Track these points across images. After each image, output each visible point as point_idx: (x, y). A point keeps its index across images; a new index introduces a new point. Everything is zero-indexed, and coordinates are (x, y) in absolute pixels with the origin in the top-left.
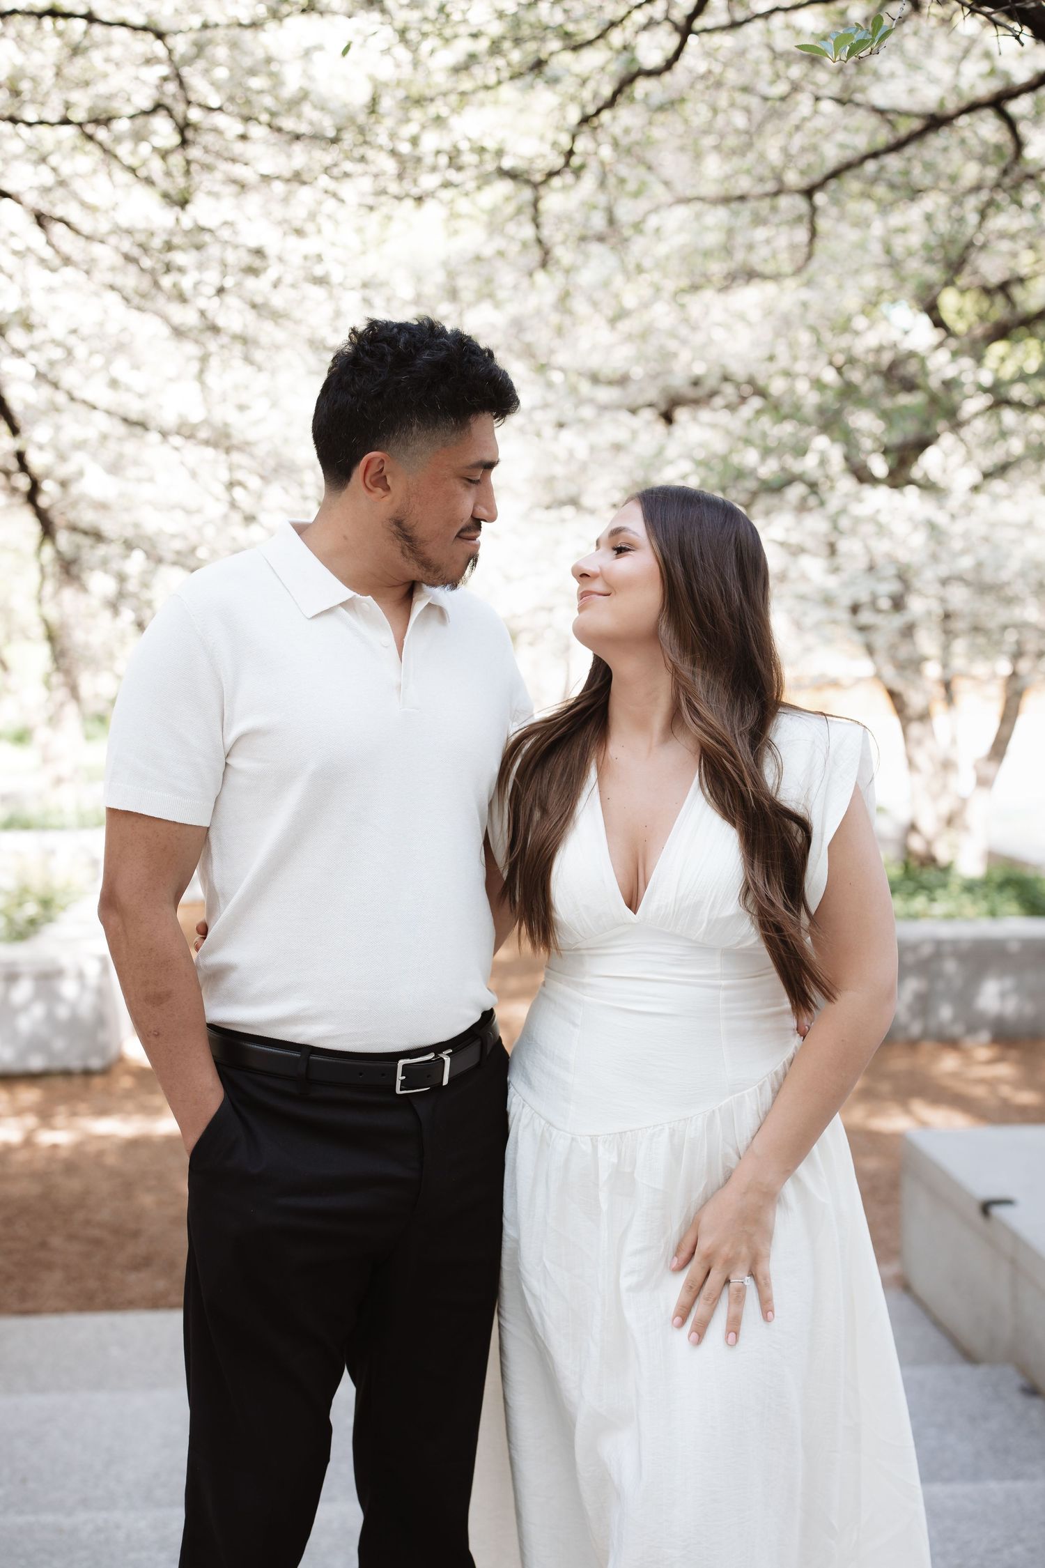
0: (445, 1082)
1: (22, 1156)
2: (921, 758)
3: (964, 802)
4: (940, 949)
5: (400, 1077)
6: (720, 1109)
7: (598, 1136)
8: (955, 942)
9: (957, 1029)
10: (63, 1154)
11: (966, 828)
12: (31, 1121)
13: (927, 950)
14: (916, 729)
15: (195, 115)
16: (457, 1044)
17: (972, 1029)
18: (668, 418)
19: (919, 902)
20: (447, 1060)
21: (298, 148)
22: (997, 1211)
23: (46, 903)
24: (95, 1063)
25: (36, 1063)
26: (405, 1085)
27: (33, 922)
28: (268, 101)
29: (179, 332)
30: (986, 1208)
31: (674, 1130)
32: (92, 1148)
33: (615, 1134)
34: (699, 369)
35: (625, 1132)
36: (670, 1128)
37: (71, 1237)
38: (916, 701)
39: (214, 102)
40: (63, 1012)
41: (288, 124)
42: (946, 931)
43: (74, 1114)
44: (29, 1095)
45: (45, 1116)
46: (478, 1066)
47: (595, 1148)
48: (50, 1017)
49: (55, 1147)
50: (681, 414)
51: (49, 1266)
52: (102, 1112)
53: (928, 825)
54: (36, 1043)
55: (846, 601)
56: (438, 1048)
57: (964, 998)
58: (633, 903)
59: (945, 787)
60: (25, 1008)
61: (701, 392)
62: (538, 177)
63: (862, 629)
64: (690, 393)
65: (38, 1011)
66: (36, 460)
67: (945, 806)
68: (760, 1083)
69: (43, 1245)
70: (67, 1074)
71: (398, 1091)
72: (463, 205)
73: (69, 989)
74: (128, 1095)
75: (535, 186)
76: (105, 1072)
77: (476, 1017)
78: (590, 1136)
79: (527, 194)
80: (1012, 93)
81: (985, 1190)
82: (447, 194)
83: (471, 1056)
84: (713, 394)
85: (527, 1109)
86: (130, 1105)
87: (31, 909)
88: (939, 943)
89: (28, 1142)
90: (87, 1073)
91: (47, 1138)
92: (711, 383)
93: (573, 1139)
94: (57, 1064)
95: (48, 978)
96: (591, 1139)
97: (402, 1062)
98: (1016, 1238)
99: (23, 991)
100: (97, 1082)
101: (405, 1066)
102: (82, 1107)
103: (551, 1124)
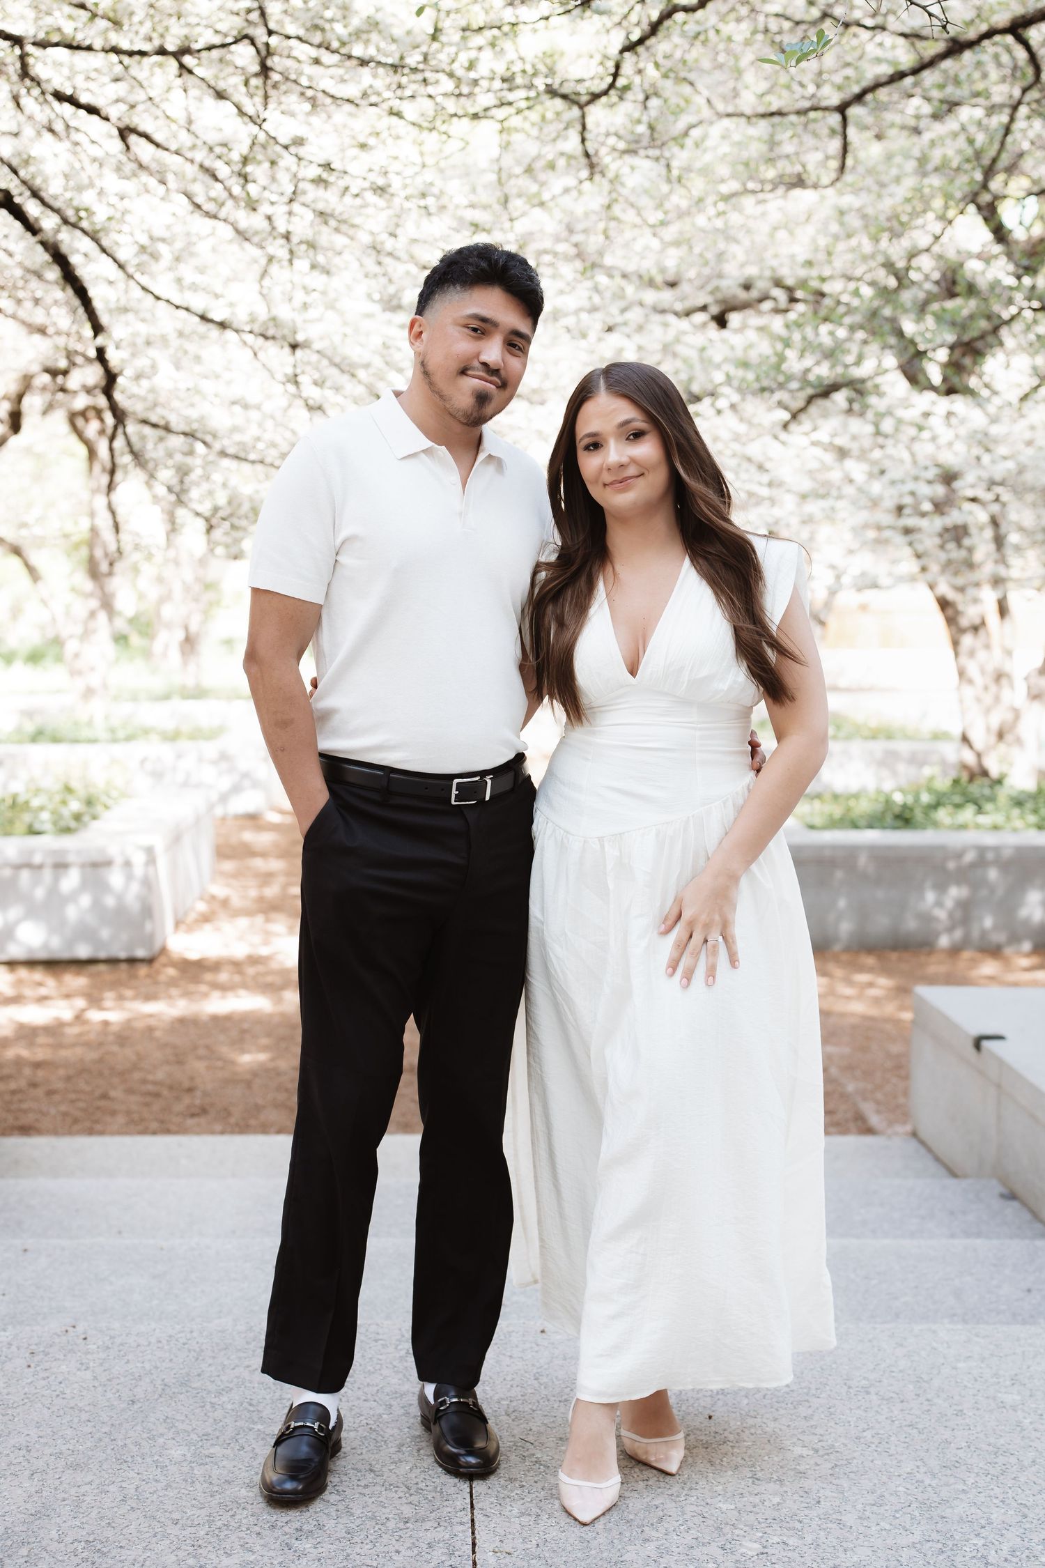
0: (487, 798)
1: (73, 1031)
2: (972, 669)
3: (1017, 714)
4: (984, 857)
5: (454, 792)
6: (693, 817)
7: (606, 837)
8: (997, 849)
9: (999, 937)
10: (114, 1028)
11: (1019, 741)
12: (80, 1003)
13: (970, 857)
14: (967, 640)
15: (274, 41)
16: (496, 772)
17: (1015, 939)
18: (721, 321)
19: (968, 814)
20: (489, 782)
21: (366, 72)
22: (986, 1044)
23: (89, 802)
24: (140, 953)
25: (83, 951)
26: (458, 798)
27: (78, 817)
28: (339, 28)
29: (242, 235)
30: (978, 1043)
32: (139, 1025)
33: (615, 835)
34: (752, 271)
35: (623, 833)
37: (130, 1091)
38: (970, 614)
39: (291, 29)
40: (110, 901)
41: (358, 50)
42: (990, 839)
43: (121, 998)
44: (76, 981)
45: (95, 1001)
46: (512, 790)
47: (602, 846)
48: (97, 904)
49: (106, 1023)
50: (734, 319)
51: (113, 1113)
52: (149, 997)
53: (979, 738)
54: (85, 932)
55: (889, 503)
56: (483, 774)
57: (1007, 906)
58: (633, 671)
59: (997, 699)
60: (73, 897)
61: (754, 294)
62: (584, 99)
63: (907, 531)
64: (743, 295)
65: (85, 900)
66: (112, 356)
67: (995, 720)
69: (105, 1096)
70: (113, 962)
71: (453, 803)
72: (515, 121)
73: (116, 879)
74: (172, 983)
75: (581, 107)
76: (150, 961)
77: (511, 756)
78: (598, 838)
79: (576, 111)
80: (1027, 20)
81: (977, 1028)
82: (501, 113)
83: (507, 782)
84: (765, 298)
85: (550, 824)
86: (174, 992)
87: (75, 806)
88: (982, 850)
89: (79, 1018)
90: (132, 961)
91: (95, 1016)
92: (761, 285)
93: (585, 841)
94: (102, 955)
95: (97, 866)
96: (599, 840)
97: (456, 781)
99: (71, 880)
100: (143, 970)
101: (458, 784)
102: (129, 993)
103: (567, 832)
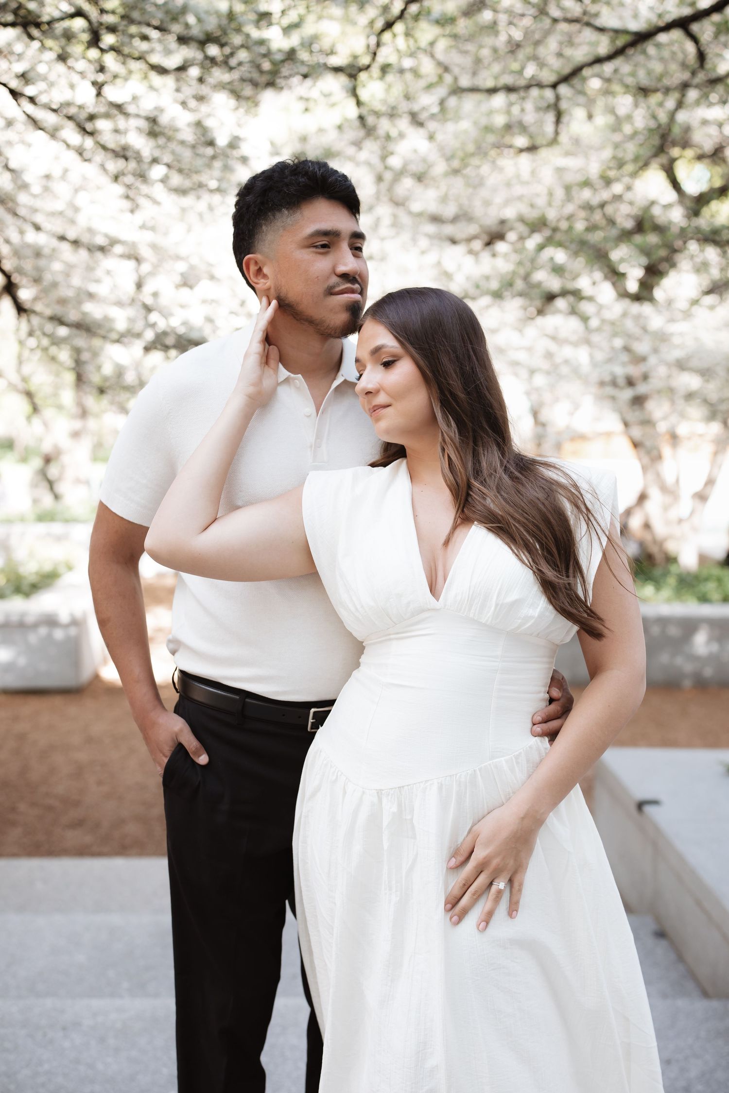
5: (312, 720)
6: (480, 770)
7: (383, 790)
22: (645, 808)
26: (314, 726)
30: (641, 806)
31: (441, 784)
33: (395, 788)
35: (403, 787)
36: (438, 783)
68: (517, 753)
71: (309, 730)
78: (376, 790)
80: (700, 15)
81: (641, 793)
96: (377, 793)
97: (313, 710)
98: (657, 829)
101: (315, 713)
